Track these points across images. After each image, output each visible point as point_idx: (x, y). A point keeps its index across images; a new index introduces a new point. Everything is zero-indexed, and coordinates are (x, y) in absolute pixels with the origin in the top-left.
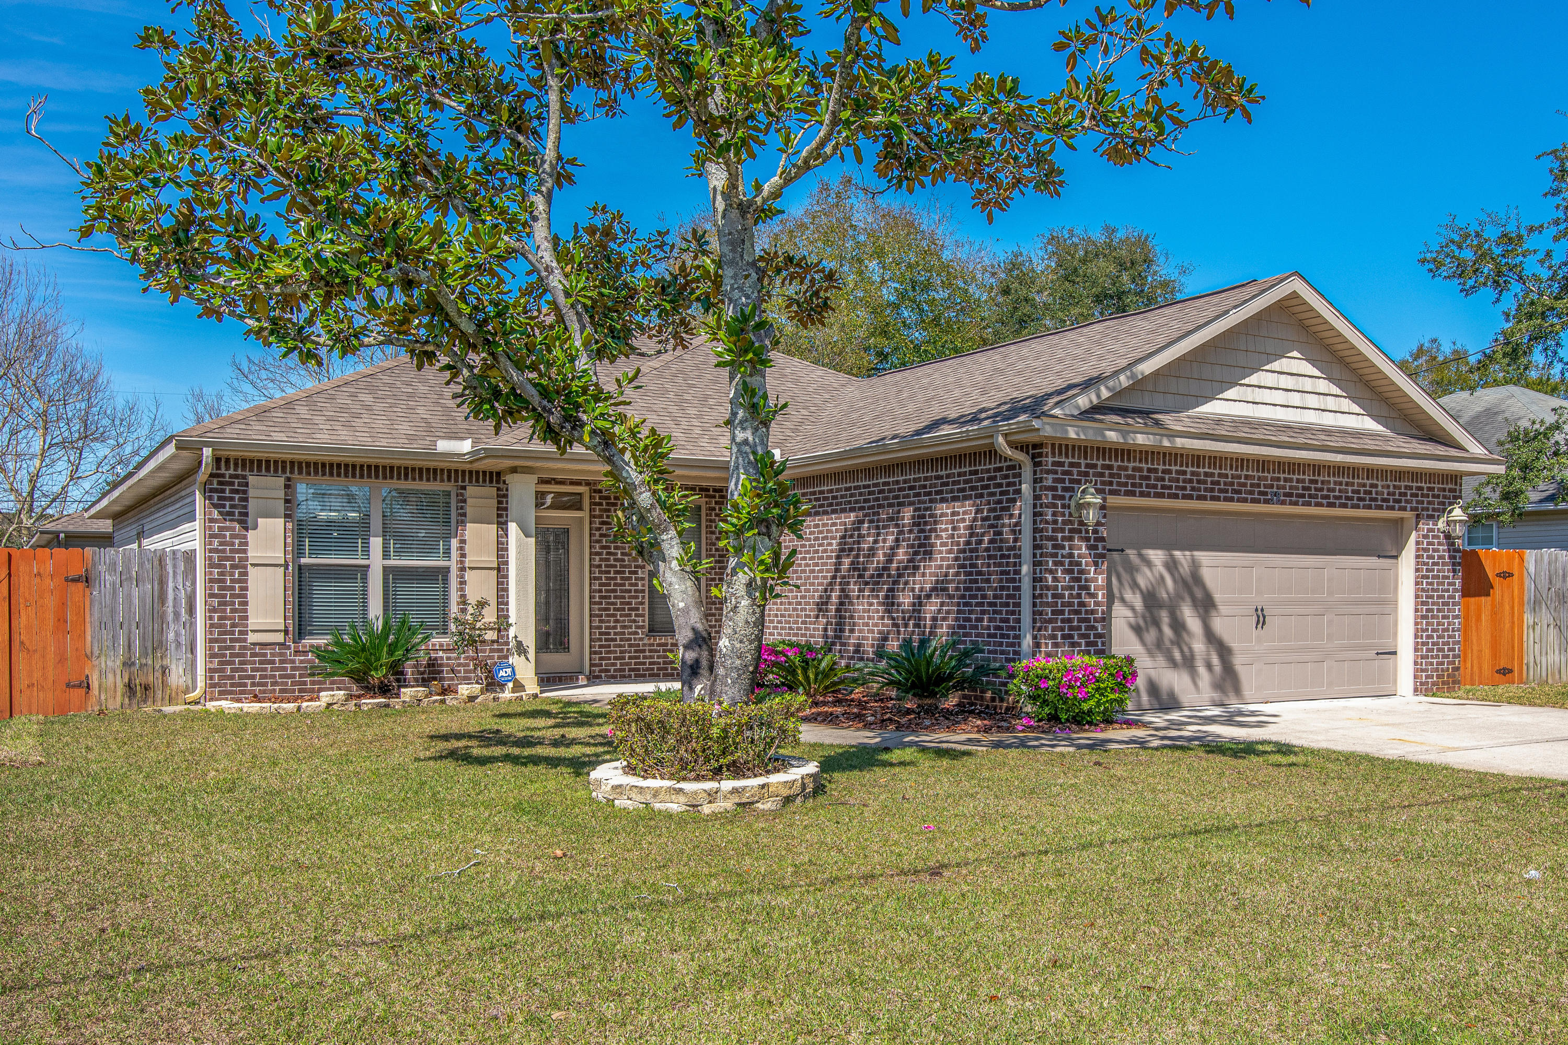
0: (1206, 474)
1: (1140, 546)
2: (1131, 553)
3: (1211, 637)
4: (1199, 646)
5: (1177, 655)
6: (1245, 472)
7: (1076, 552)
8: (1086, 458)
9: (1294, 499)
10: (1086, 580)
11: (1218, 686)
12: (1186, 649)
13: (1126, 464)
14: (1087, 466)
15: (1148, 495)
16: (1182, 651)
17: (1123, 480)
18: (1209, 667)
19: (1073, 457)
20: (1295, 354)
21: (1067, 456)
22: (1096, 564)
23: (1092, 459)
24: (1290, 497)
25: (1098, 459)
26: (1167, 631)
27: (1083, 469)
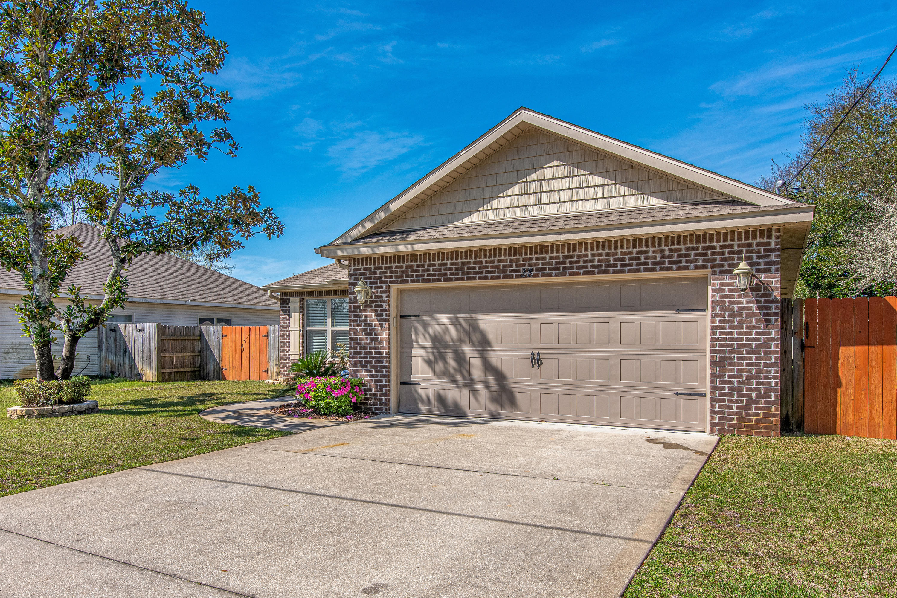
0: (463, 263)
1: (432, 312)
2: (425, 316)
3: (488, 367)
4: (478, 374)
5: (459, 378)
6: (498, 258)
7: (369, 319)
8: (374, 264)
9: (547, 272)
10: (376, 334)
11: (495, 399)
12: (466, 374)
13: (401, 264)
14: (375, 269)
15: (418, 281)
16: (463, 376)
17: (399, 274)
18: (486, 385)
19: (366, 264)
20: (556, 163)
21: (362, 265)
22: (381, 325)
23: (378, 264)
24: (542, 271)
25: (382, 264)
26: (452, 363)
27: (373, 270)
